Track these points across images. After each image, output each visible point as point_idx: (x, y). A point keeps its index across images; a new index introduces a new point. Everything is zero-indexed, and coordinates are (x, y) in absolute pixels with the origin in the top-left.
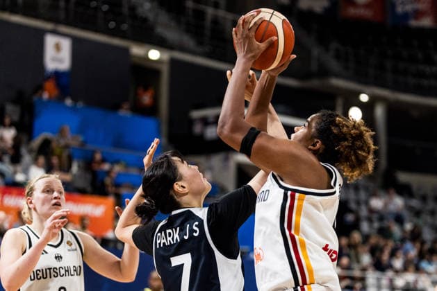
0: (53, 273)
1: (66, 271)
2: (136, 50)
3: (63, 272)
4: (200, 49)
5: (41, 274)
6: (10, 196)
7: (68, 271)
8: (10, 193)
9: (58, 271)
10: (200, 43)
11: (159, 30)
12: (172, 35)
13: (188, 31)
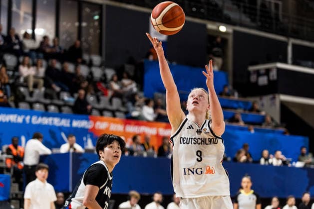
0: (193, 141)
1: (202, 141)
2: (211, 26)
3: (200, 141)
4: (253, 24)
5: (185, 141)
6: (130, 126)
7: (204, 141)
8: (130, 124)
9: (197, 141)
10: (253, 20)
11: (226, 12)
12: (234, 15)
13: (245, 12)
